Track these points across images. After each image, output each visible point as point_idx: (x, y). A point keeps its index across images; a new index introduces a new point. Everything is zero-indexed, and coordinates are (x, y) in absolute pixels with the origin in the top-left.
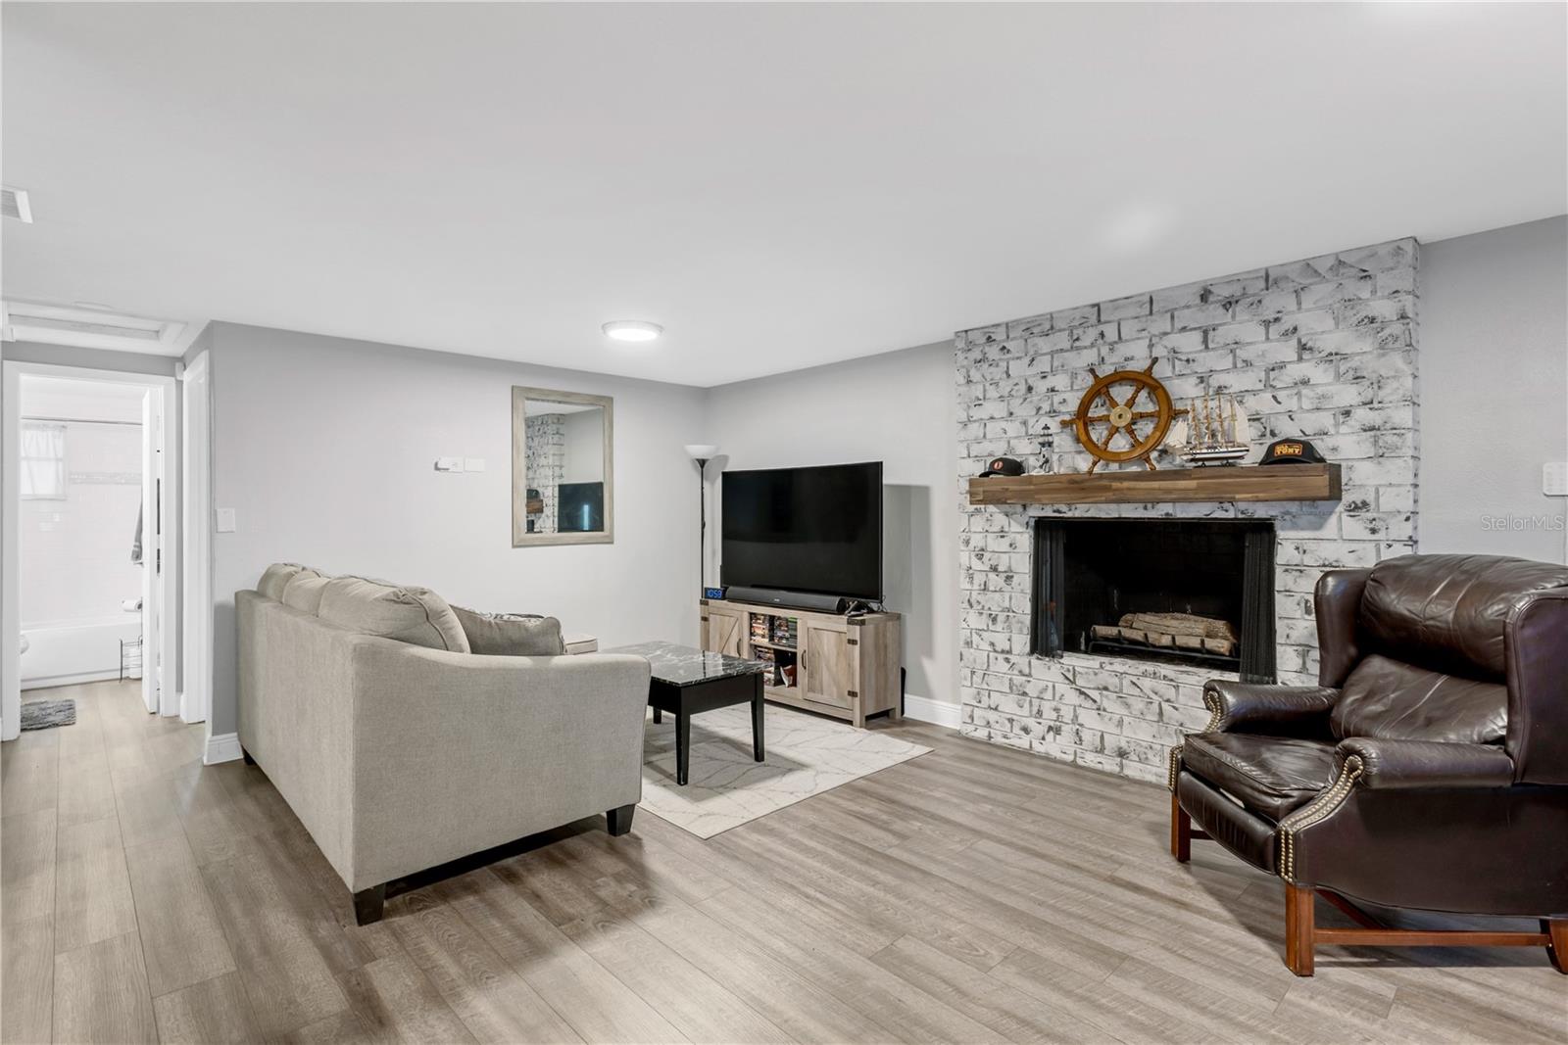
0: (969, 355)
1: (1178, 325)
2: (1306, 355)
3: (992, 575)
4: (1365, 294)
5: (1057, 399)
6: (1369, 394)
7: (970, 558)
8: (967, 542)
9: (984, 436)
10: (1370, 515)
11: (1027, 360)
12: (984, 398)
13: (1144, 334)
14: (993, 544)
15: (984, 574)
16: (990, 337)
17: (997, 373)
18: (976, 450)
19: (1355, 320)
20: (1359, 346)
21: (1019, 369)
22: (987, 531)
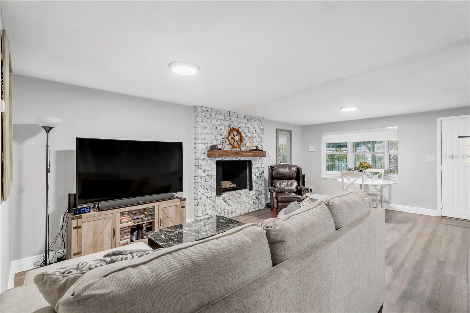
0: (202, 113)
1: (242, 121)
2: (256, 132)
3: (207, 177)
4: (261, 125)
5: (222, 131)
7: (201, 173)
8: (201, 169)
9: (206, 138)
11: (216, 120)
12: (206, 127)
13: (237, 121)
14: (207, 168)
15: (205, 177)
16: (207, 111)
17: (209, 121)
18: (203, 141)
19: (260, 128)
20: (260, 132)
21: (214, 121)
22: (206, 165)
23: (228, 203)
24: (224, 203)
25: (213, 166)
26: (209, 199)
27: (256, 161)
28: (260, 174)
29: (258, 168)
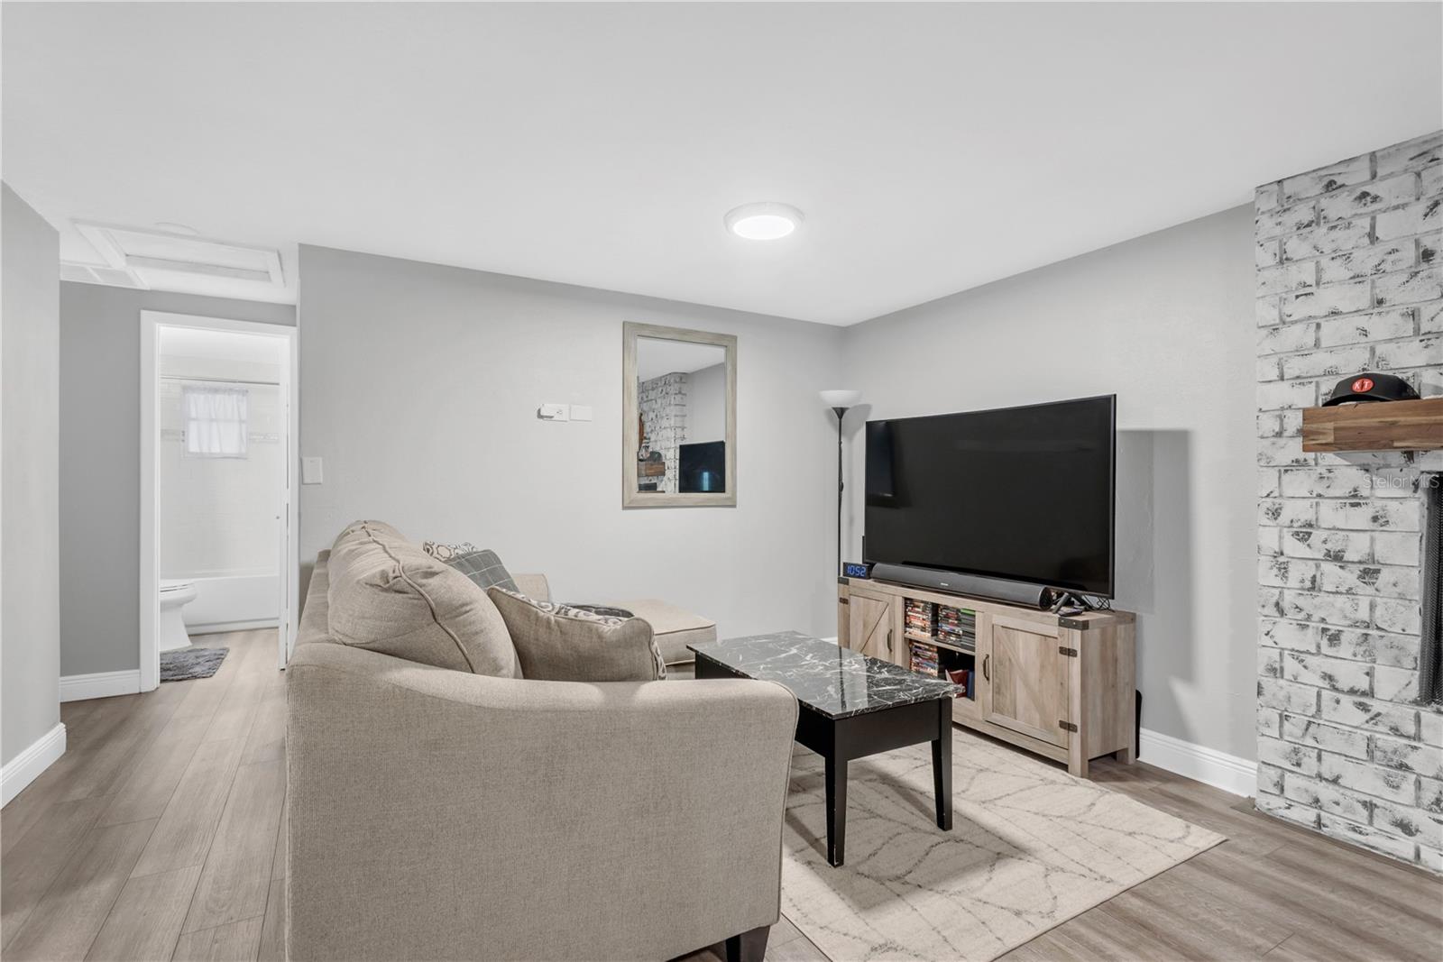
0: (1286, 218)
3: (1330, 568)
7: (1281, 537)
8: (1276, 513)
9: (1317, 344)
11: (1422, 207)
12: (1318, 284)
14: (1329, 514)
15: (1311, 563)
16: (1331, 183)
17: (1349, 238)
18: (1295, 367)
21: (1399, 225)
22: (1319, 496)
25: (1398, 504)
26: (1347, 701)
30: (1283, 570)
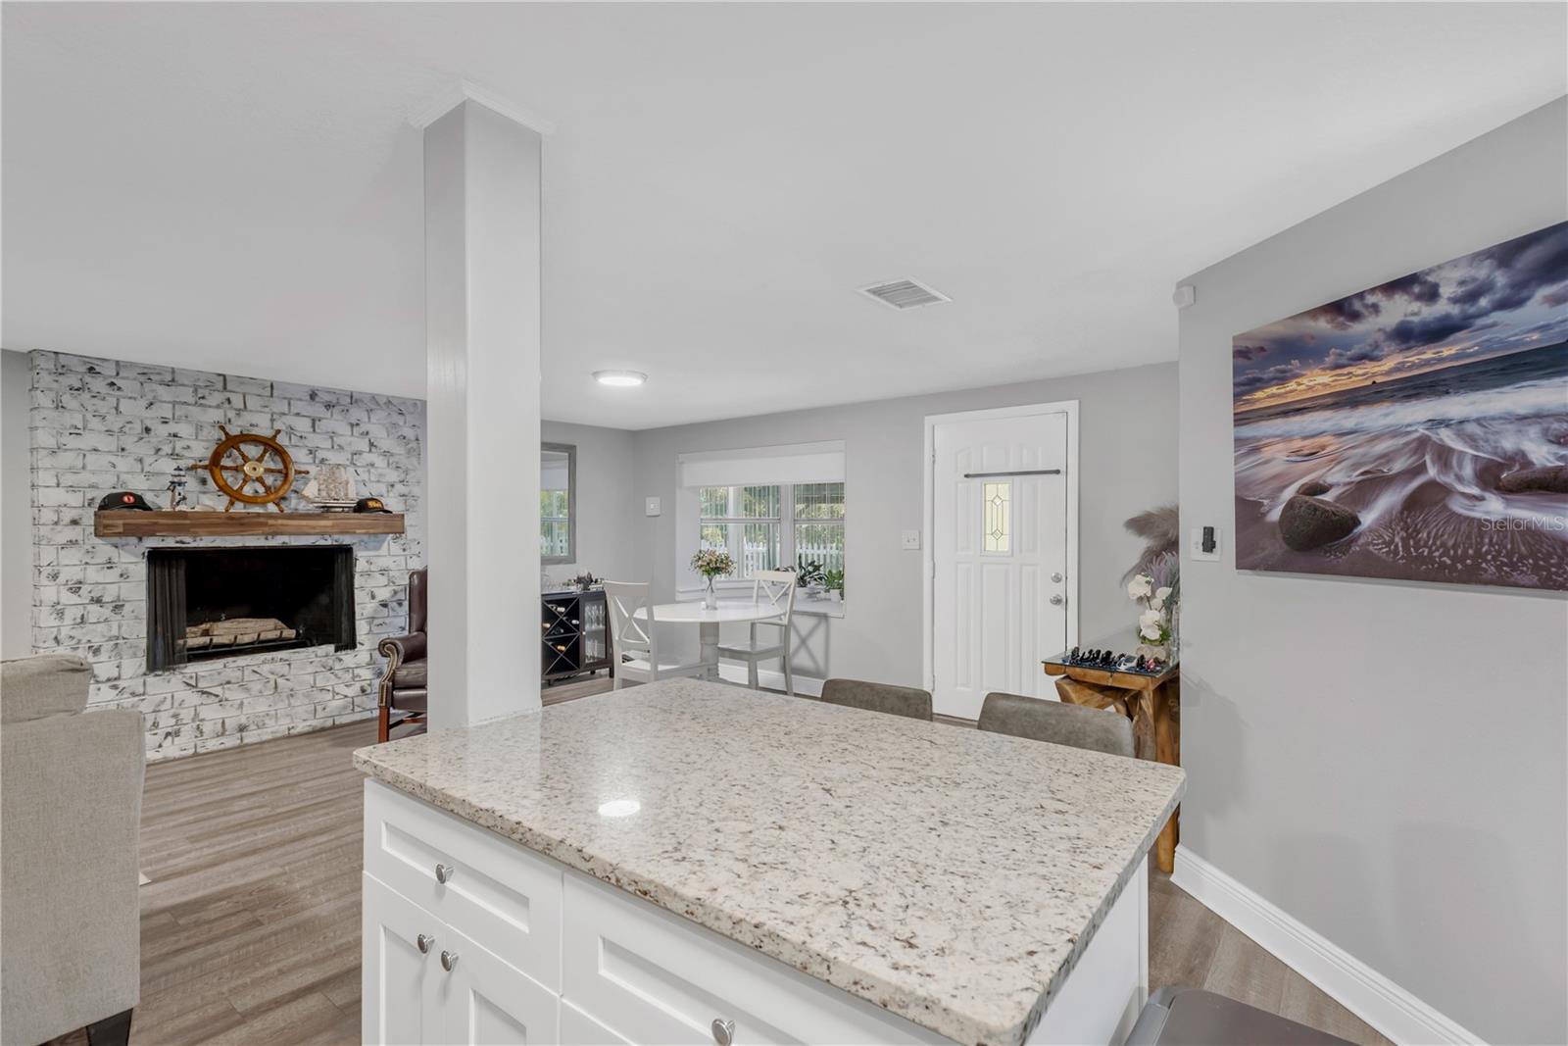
0: (61, 379)
1: (294, 410)
2: (373, 449)
3: (95, 608)
4: (401, 423)
5: (179, 445)
6: (403, 476)
7: (58, 593)
8: (55, 577)
9: (84, 468)
10: (402, 542)
11: (144, 403)
12: (84, 429)
13: (267, 410)
14: (93, 575)
15: (81, 607)
16: (92, 368)
17: (104, 407)
18: (69, 479)
19: (396, 435)
20: (399, 450)
21: (132, 409)
22: (87, 563)
23: (217, 696)
24: (193, 698)
25: (133, 566)
26: (104, 687)
27: (378, 548)
28: (396, 593)
29: (383, 571)
30: (61, 614)
